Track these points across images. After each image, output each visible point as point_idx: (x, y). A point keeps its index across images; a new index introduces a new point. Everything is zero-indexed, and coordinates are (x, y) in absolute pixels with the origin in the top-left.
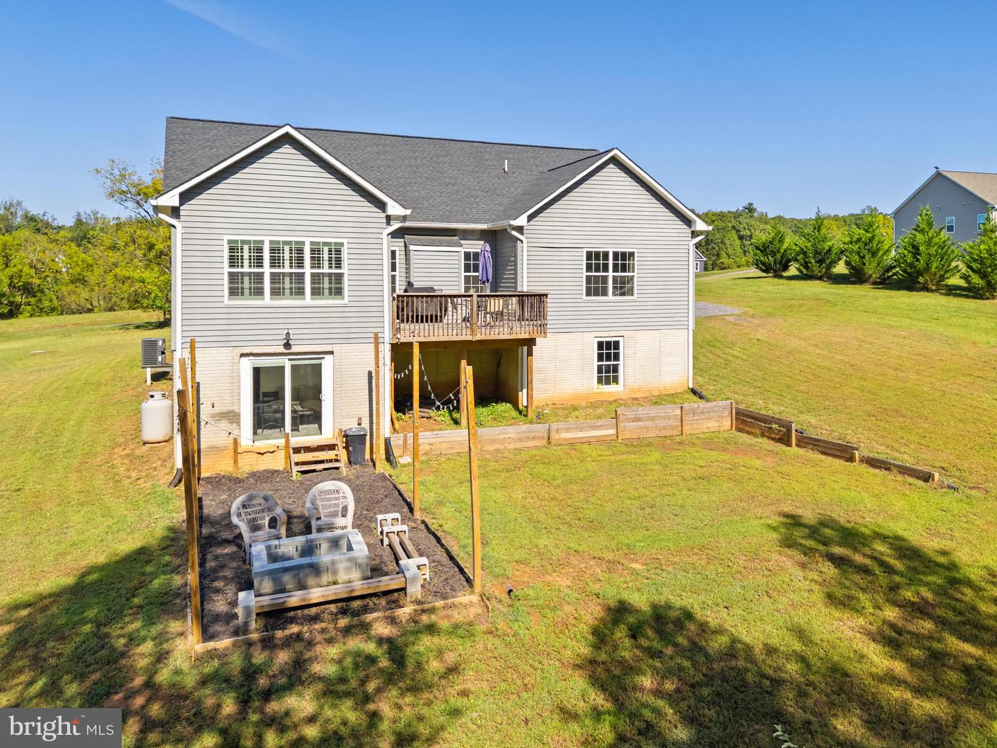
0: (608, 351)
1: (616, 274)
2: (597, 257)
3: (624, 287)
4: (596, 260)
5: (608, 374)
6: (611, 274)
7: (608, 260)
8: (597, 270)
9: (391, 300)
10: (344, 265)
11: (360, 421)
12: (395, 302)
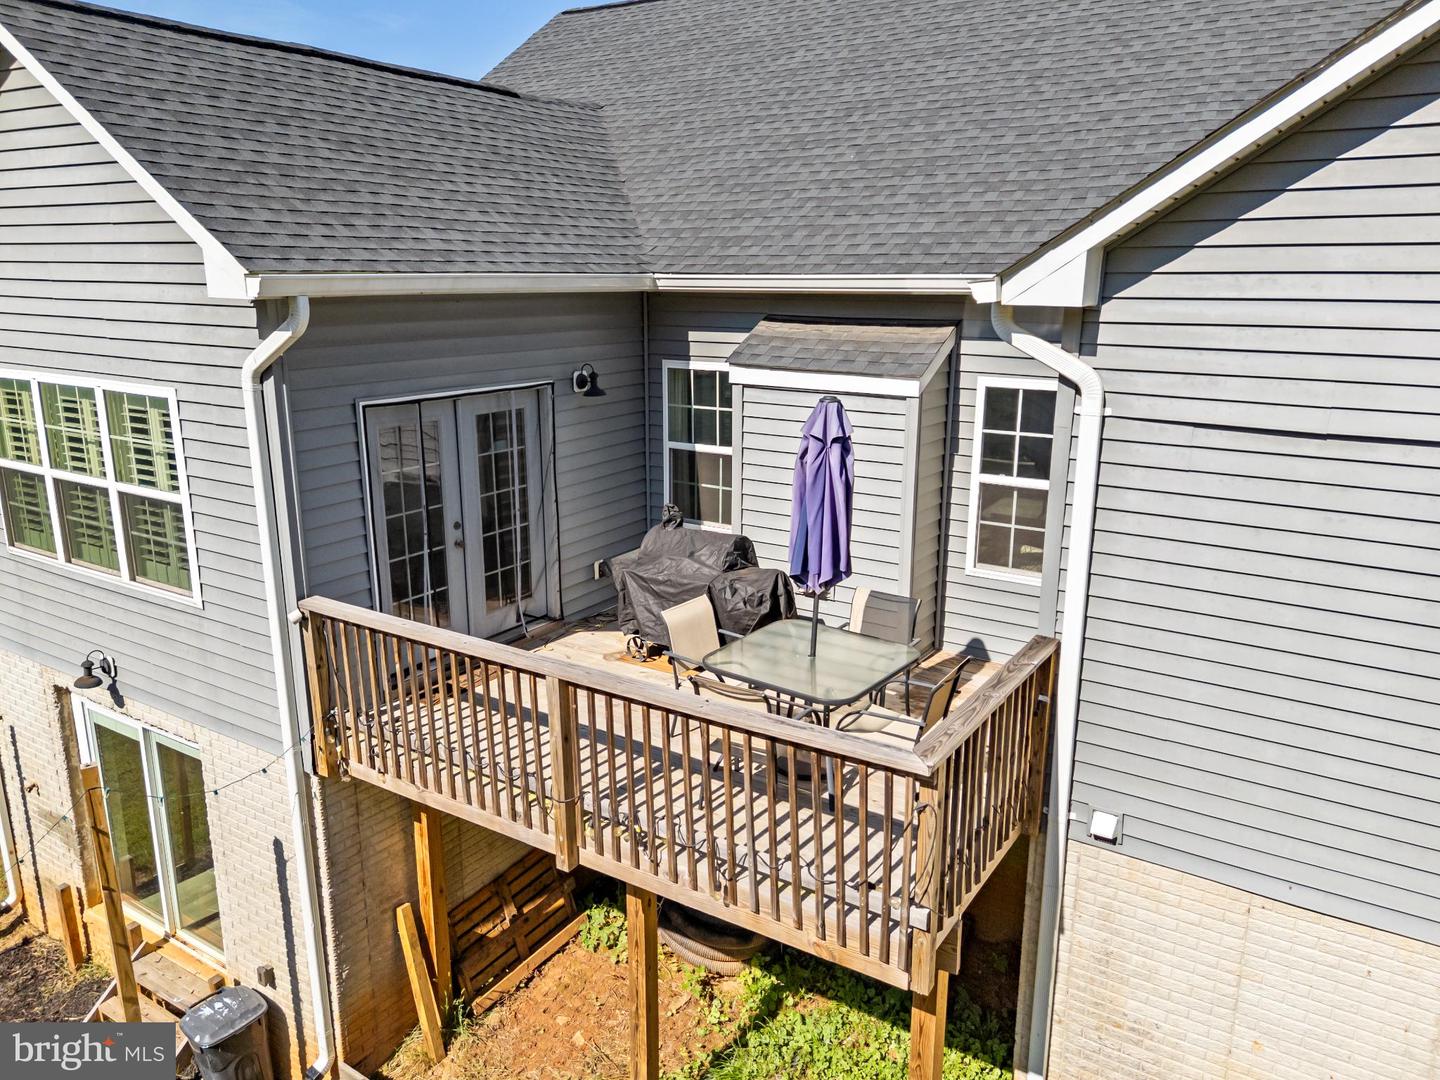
9: (295, 630)
10: (182, 482)
11: (268, 977)
12: (308, 635)
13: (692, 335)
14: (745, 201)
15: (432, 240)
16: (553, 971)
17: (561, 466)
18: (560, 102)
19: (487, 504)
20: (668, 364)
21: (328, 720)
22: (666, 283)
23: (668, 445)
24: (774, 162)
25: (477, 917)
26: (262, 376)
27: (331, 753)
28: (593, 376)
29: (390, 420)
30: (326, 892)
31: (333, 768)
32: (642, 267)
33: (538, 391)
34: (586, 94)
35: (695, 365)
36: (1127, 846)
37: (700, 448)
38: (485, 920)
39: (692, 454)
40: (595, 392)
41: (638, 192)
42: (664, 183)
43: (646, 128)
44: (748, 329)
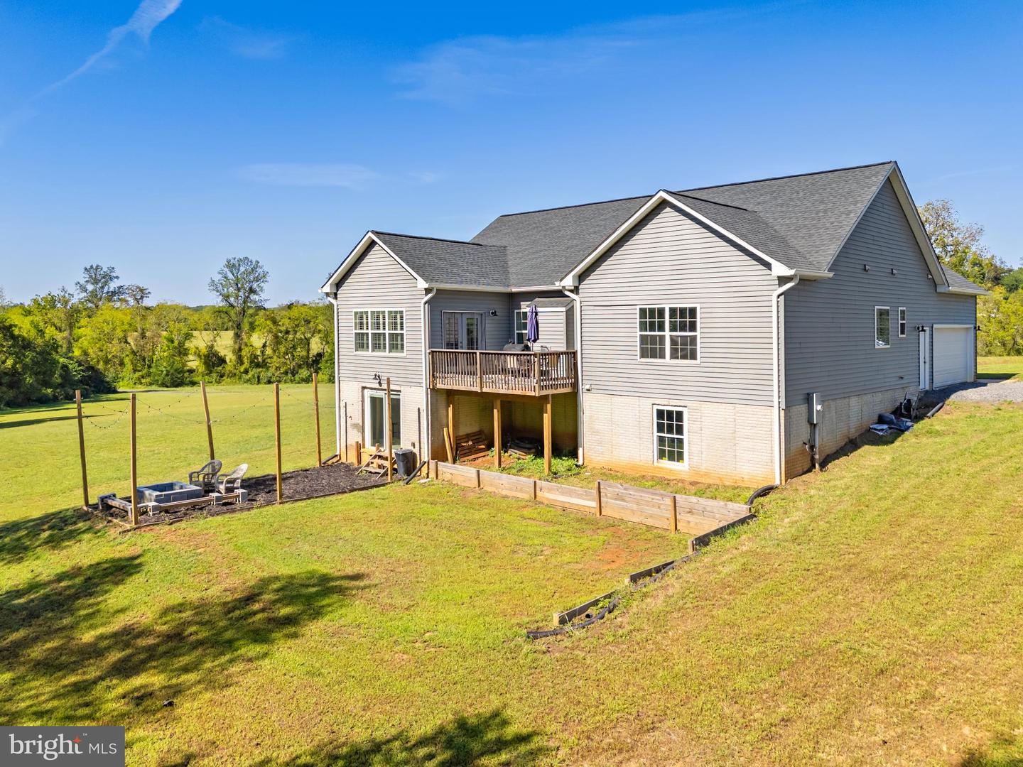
0: (670, 422)
1: (674, 334)
2: (652, 315)
3: (685, 350)
4: (651, 318)
5: (671, 448)
6: (667, 333)
7: (664, 318)
8: (652, 329)
9: (428, 354)
10: (404, 328)
11: (414, 445)
12: (431, 356)
13: (522, 303)
14: (537, 270)
15: (459, 279)
16: (480, 460)
17: (487, 333)
18: (494, 246)
19: (468, 339)
20: (516, 311)
21: (433, 375)
22: (514, 290)
23: (516, 332)
24: (546, 261)
25: (462, 441)
26: (425, 303)
27: (433, 381)
28: (495, 312)
29: (448, 316)
30: (430, 417)
31: (433, 386)
32: (508, 286)
33: (481, 314)
34: (504, 243)
35: (522, 311)
36: (593, 391)
37: (524, 332)
38: (464, 442)
39: (522, 333)
40: (496, 315)
41: (512, 270)
42: (519, 267)
43: (518, 253)
44: (531, 301)
